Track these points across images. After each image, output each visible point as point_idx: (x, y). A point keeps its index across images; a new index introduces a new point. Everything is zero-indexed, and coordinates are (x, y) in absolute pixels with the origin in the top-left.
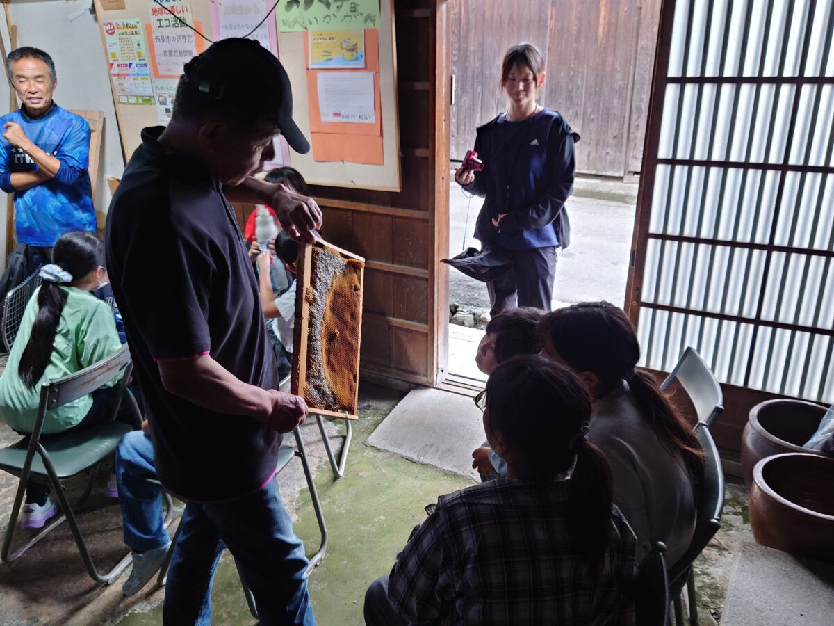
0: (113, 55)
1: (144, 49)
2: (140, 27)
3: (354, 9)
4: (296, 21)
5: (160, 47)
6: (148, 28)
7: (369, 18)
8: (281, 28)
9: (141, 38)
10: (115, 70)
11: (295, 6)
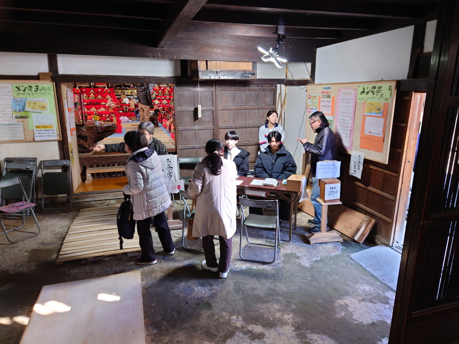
0: (309, 105)
1: (317, 104)
2: (318, 97)
3: (382, 96)
4: (363, 98)
5: (322, 104)
6: (320, 97)
7: (386, 99)
8: (358, 100)
9: (317, 101)
10: (309, 110)
11: (363, 94)
